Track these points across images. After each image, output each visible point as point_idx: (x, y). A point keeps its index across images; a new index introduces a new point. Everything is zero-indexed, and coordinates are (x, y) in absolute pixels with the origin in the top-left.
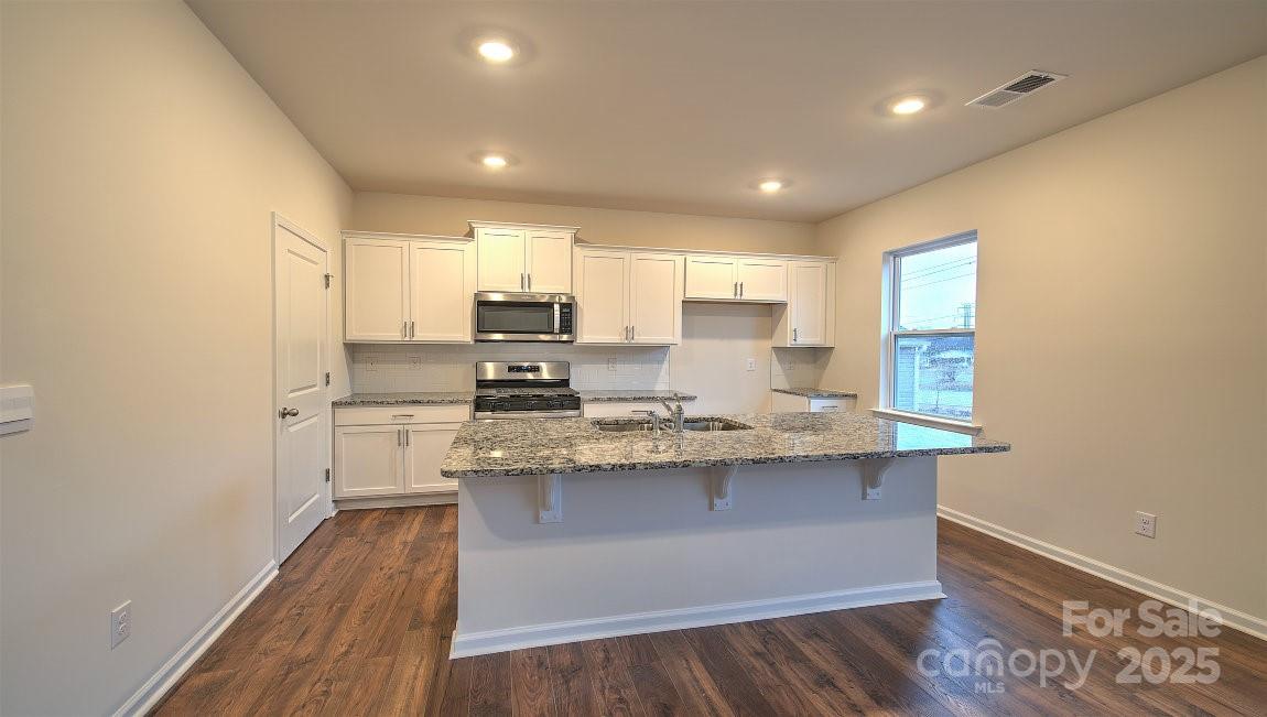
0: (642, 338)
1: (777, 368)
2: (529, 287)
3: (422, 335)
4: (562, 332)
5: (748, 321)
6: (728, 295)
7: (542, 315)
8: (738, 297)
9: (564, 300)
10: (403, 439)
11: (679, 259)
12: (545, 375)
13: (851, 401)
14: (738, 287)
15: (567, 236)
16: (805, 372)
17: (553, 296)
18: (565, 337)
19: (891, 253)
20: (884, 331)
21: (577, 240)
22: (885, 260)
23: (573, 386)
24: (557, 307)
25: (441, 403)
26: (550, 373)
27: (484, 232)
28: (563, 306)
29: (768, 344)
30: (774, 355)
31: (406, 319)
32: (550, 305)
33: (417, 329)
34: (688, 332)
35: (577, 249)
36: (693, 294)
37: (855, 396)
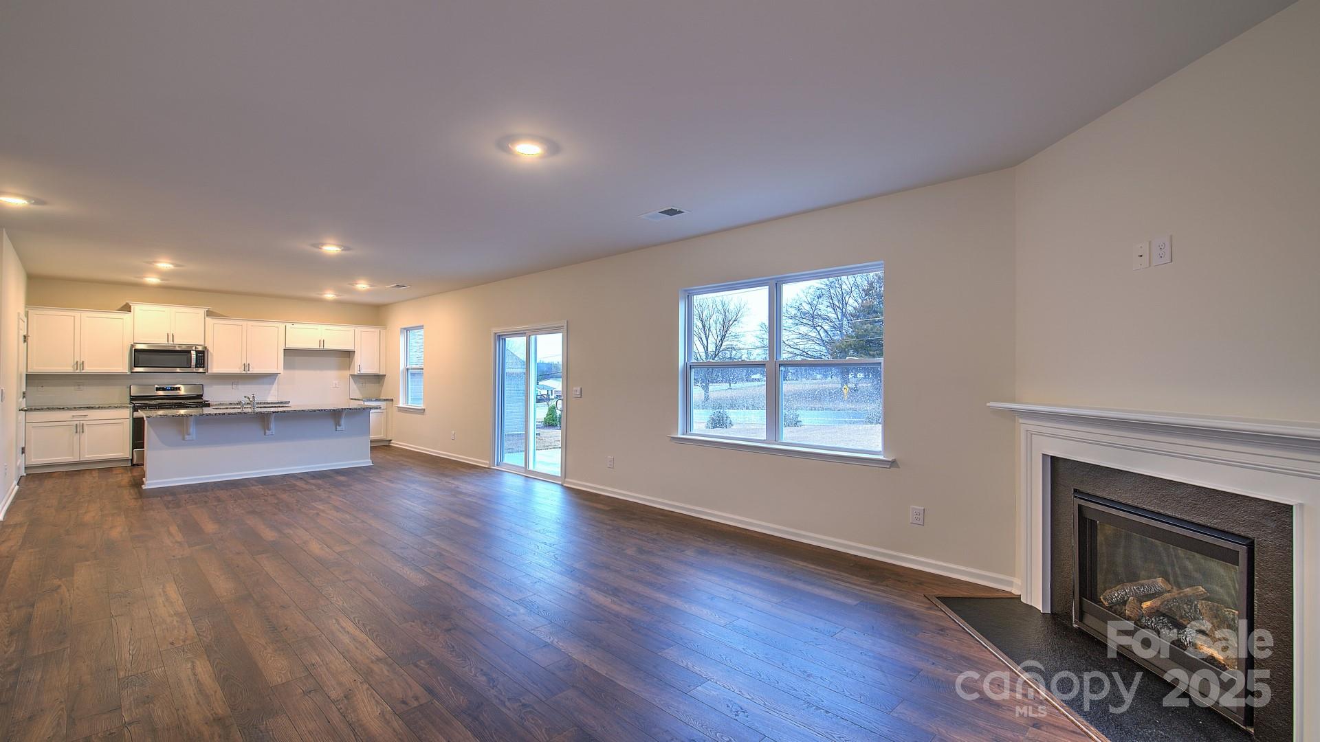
0: (255, 370)
1: (353, 386)
2: (173, 341)
3: (88, 369)
4: (196, 367)
5: (334, 360)
6: (316, 346)
7: (184, 357)
8: (322, 347)
9: (200, 348)
10: (79, 429)
11: (282, 326)
12: (183, 392)
13: (390, 403)
14: (322, 342)
15: (201, 312)
16: (371, 388)
17: (191, 346)
18: (201, 370)
19: (405, 329)
20: (402, 367)
21: (210, 314)
22: (401, 332)
23: (205, 398)
24: (193, 353)
25: (109, 408)
26: (185, 391)
27: (137, 308)
28: (198, 352)
29: (348, 373)
30: (351, 379)
31: (77, 359)
32: (189, 352)
33: (85, 365)
34: (287, 366)
35: (208, 319)
36: (290, 345)
37: (393, 400)
